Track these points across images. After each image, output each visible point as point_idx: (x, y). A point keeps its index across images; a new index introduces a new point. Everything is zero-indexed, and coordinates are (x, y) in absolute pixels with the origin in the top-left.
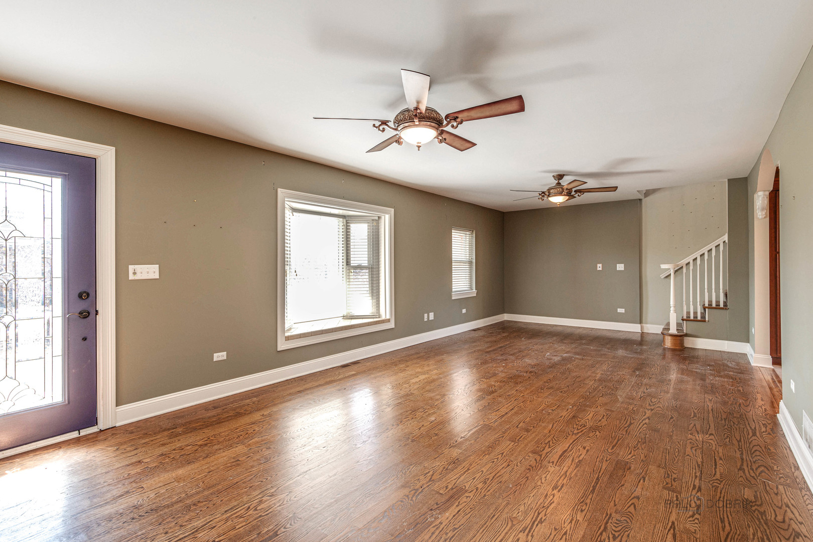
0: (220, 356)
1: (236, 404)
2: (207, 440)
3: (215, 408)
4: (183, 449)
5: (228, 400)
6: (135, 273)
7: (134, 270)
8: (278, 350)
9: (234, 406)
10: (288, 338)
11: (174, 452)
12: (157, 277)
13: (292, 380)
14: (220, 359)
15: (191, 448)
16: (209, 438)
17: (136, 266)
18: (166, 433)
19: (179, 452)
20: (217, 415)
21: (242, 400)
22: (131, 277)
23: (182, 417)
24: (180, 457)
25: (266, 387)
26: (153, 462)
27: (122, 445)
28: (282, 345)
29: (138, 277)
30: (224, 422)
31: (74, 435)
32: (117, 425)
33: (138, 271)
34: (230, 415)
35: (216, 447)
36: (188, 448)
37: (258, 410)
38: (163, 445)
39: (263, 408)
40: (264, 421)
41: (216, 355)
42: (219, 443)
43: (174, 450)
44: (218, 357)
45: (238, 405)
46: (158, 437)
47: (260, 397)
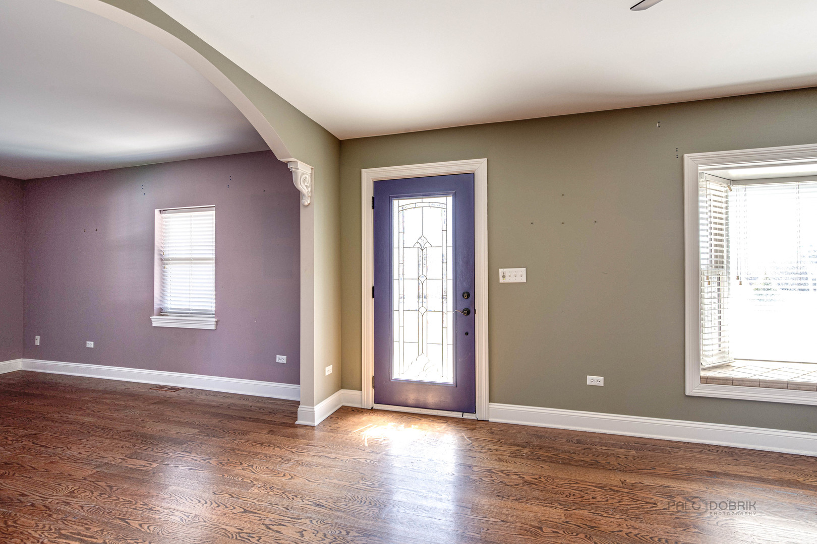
0: (595, 380)
1: (604, 448)
2: (536, 479)
3: (579, 442)
4: (508, 475)
5: (600, 438)
6: (504, 277)
7: (504, 273)
8: (687, 394)
9: (600, 451)
10: (706, 380)
11: (500, 474)
12: (525, 281)
13: (711, 448)
14: (595, 384)
15: (516, 479)
16: (540, 478)
17: (506, 270)
18: (513, 448)
19: (503, 477)
20: (573, 453)
21: (616, 446)
22: (501, 280)
23: (540, 437)
24: (498, 483)
25: (661, 442)
26: (478, 474)
27: (476, 441)
28: (693, 388)
29: (507, 280)
30: (573, 465)
31: (458, 415)
32: (491, 420)
33: (507, 275)
34: (586, 459)
35: (537, 493)
36: (514, 477)
37: (625, 470)
38: (500, 460)
39: (632, 472)
40: (617, 491)
41: (589, 377)
42: (544, 490)
43: (502, 472)
44: (593, 380)
45: (605, 451)
46: (505, 449)
47: (641, 453)
